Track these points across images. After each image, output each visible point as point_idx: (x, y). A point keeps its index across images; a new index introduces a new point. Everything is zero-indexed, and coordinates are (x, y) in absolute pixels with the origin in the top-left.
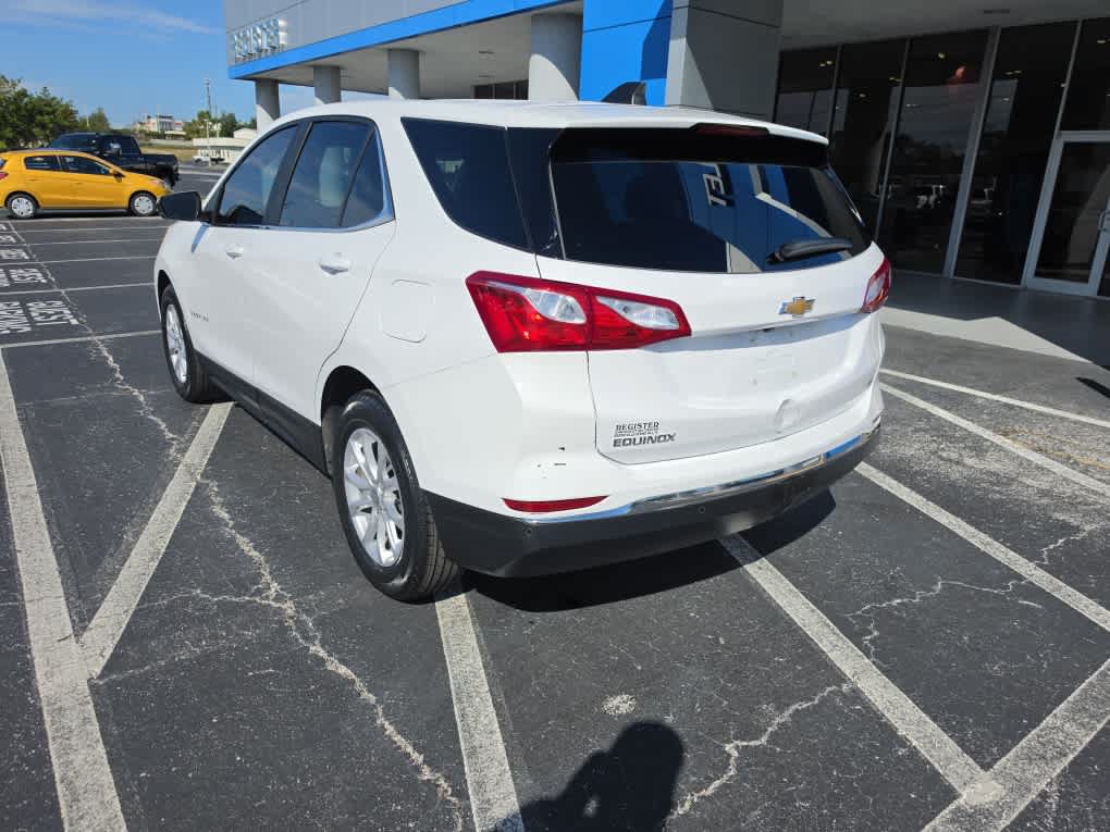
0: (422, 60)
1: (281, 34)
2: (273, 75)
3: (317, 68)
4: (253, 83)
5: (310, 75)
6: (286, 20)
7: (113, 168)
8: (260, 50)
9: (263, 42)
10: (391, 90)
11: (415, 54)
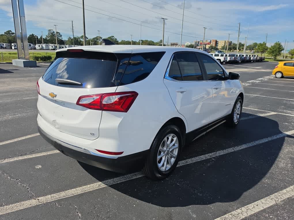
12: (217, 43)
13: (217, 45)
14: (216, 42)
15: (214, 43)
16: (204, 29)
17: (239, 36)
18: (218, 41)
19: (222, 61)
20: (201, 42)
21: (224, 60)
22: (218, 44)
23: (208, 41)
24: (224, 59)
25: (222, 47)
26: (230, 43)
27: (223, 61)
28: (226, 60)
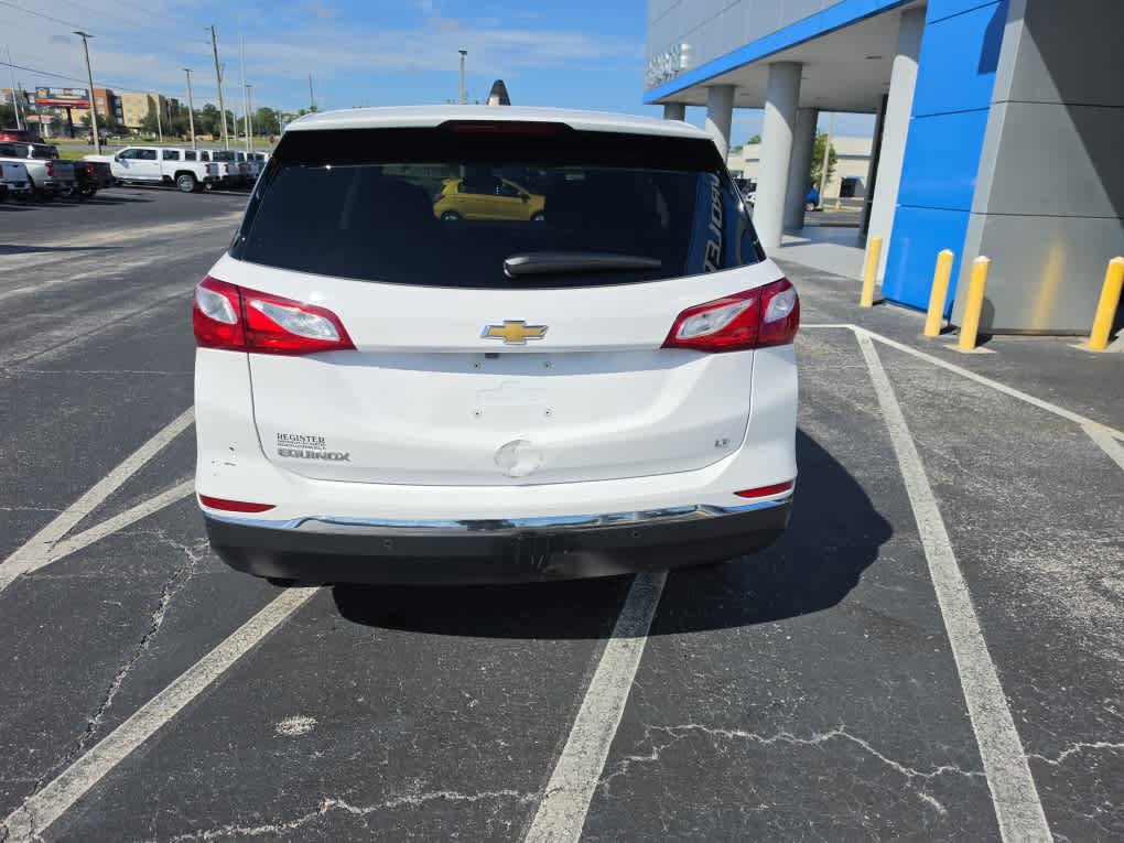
0: (805, 72)
1: (683, 58)
2: (678, 98)
3: (711, 88)
4: (663, 107)
5: (704, 95)
6: (688, 43)
7: (522, 191)
8: (666, 75)
9: (668, 68)
10: (768, 105)
11: (798, 66)
12: (118, 102)
13: (119, 111)
14: (113, 101)
15: (102, 102)
16: (81, 37)
17: (220, 80)
18: (116, 93)
19: (200, 178)
20: (43, 94)
21: (207, 175)
22: (121, 107)
23: (74, 92)
24: (208, 171)
25: (141, 121)
26: (172, 108)
27: (206, 178)
28: (214, 174)
